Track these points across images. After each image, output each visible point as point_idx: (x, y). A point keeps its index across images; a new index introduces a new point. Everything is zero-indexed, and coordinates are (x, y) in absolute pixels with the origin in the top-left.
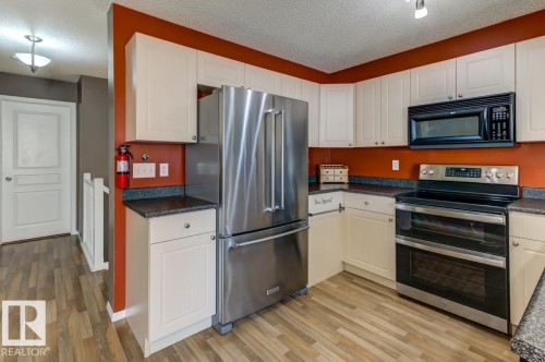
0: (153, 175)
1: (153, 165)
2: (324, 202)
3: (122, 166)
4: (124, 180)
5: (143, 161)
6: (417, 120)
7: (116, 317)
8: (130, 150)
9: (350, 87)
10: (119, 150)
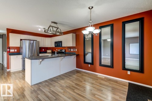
0: (14, 51)
2: (44, 55)
3: (8, 50)
5: (12, 49)
6: (55, 44)
7: (8, 70)
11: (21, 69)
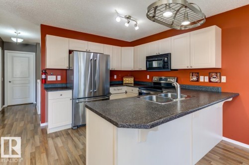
0: (55, 80)
1: (55, 76)
2: (119, 90)
3: (44, 77)
4: (44, 81)
5: (51, 75)
6: (149, 61)
7: (42, 125)
8: (47, 71)
9: (132, 48)
10: (42, 71)
11: (70, 127)
